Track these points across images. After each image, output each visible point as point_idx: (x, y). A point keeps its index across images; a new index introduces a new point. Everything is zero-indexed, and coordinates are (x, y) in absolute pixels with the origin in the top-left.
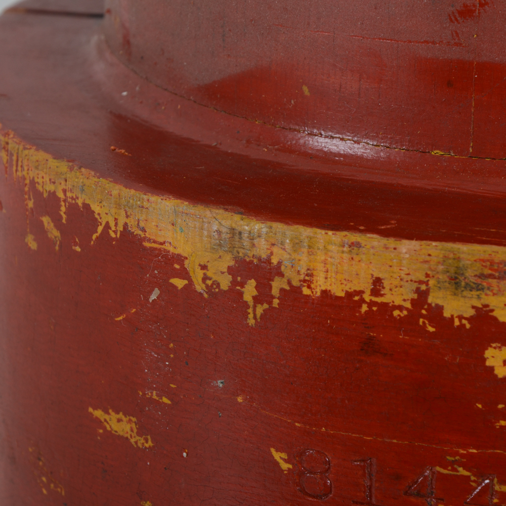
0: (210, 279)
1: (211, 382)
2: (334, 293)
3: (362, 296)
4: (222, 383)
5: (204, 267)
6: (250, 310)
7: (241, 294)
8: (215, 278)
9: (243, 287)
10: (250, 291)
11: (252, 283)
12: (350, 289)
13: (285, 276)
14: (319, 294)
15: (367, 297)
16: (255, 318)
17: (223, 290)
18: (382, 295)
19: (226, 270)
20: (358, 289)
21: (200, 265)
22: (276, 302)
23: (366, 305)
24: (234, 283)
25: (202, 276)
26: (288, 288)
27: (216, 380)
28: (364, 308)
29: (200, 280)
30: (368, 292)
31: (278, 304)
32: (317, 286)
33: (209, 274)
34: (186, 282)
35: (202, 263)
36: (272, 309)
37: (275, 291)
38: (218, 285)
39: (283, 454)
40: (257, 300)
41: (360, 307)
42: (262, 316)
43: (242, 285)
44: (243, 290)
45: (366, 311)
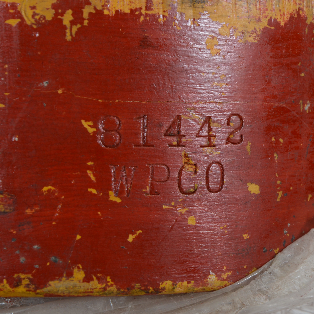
0: (38, 15)
1: (39, 84)
2: (124, 11)
3: (140, 11)
4: (47, 83)
5: (33, 8)
6: (68, 31)
7: (61, 21)
8: (41, 13)
9: (62, 15)
10: (67, 18)
11: (70, 12)
12: (133, 7)
13: (92, 4)
14: (114, 13)
15: (143, 12)
16: (71, 35)
17: (48, 20)
18: (152, 10)
19: (50, 7)
20: (138, 7)
21: (30, 7)
22: (86, 23)
23: (143, 17)
24: (56, 14)
25: (32, 14)
26: (94, 12)
27: (42, 82)
28: (142, 18)
29: (30, 17)
30: (144, 8)
31: (88, 23)
32: (112, 8)
33: (37, 11)
34: (19, 20)
35: (32, 5)
36: (83, 27)
37: (86, 15)
38: (44, 18)
39: (90, 122)
40: (72, 23)
41: (140, 18)
42: (77, 33)
43: (62, 14)
44: (63, 18)
45: (143, 20)
